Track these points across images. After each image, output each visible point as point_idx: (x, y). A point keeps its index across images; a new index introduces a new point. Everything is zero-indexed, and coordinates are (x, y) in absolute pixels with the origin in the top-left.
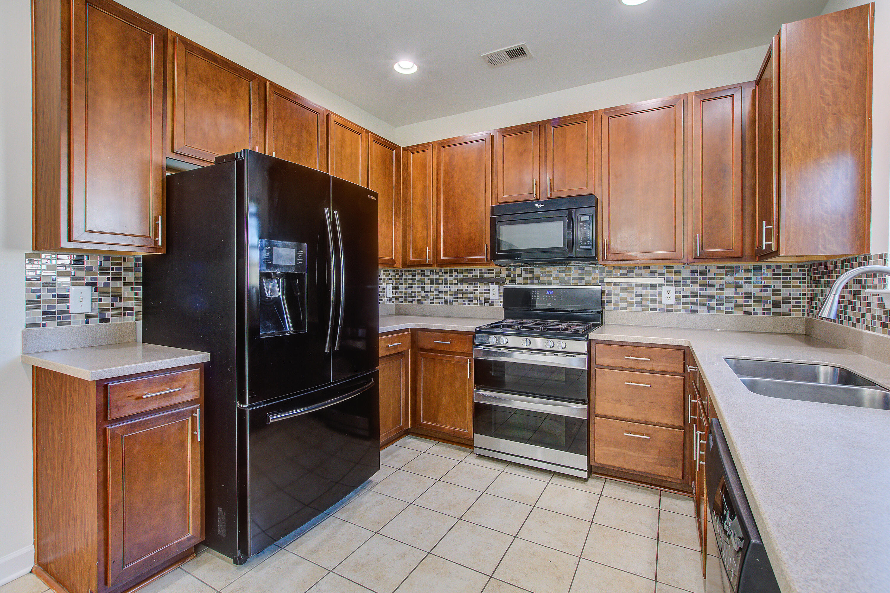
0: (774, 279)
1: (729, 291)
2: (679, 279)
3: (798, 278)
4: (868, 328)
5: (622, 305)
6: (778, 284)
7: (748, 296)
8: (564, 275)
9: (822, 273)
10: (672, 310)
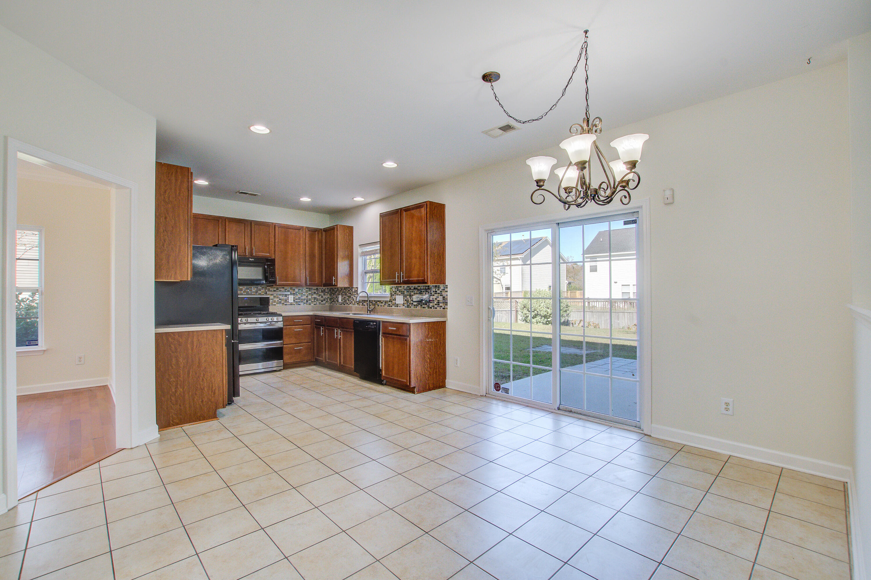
0: (321, 292)
1: (310, 297)
2: (295, 292)
3: (327, 292)
4: (353, 305)
5: (274, 303)
6: (322, 294)
7: (315, 298)
8: (249, 290)
9: (336, 291)
10: (292, 305)
